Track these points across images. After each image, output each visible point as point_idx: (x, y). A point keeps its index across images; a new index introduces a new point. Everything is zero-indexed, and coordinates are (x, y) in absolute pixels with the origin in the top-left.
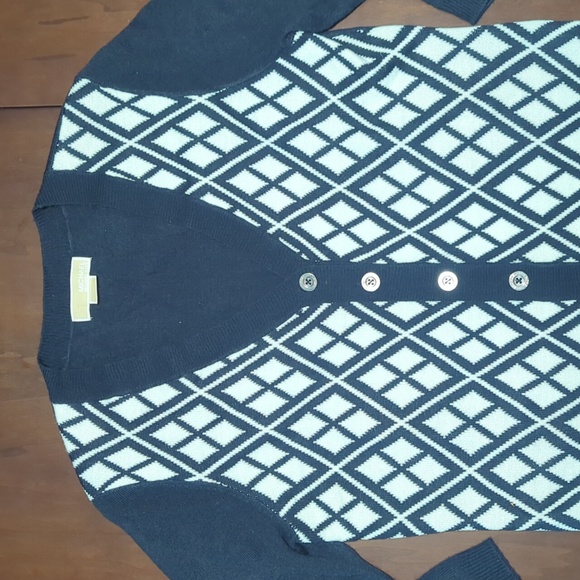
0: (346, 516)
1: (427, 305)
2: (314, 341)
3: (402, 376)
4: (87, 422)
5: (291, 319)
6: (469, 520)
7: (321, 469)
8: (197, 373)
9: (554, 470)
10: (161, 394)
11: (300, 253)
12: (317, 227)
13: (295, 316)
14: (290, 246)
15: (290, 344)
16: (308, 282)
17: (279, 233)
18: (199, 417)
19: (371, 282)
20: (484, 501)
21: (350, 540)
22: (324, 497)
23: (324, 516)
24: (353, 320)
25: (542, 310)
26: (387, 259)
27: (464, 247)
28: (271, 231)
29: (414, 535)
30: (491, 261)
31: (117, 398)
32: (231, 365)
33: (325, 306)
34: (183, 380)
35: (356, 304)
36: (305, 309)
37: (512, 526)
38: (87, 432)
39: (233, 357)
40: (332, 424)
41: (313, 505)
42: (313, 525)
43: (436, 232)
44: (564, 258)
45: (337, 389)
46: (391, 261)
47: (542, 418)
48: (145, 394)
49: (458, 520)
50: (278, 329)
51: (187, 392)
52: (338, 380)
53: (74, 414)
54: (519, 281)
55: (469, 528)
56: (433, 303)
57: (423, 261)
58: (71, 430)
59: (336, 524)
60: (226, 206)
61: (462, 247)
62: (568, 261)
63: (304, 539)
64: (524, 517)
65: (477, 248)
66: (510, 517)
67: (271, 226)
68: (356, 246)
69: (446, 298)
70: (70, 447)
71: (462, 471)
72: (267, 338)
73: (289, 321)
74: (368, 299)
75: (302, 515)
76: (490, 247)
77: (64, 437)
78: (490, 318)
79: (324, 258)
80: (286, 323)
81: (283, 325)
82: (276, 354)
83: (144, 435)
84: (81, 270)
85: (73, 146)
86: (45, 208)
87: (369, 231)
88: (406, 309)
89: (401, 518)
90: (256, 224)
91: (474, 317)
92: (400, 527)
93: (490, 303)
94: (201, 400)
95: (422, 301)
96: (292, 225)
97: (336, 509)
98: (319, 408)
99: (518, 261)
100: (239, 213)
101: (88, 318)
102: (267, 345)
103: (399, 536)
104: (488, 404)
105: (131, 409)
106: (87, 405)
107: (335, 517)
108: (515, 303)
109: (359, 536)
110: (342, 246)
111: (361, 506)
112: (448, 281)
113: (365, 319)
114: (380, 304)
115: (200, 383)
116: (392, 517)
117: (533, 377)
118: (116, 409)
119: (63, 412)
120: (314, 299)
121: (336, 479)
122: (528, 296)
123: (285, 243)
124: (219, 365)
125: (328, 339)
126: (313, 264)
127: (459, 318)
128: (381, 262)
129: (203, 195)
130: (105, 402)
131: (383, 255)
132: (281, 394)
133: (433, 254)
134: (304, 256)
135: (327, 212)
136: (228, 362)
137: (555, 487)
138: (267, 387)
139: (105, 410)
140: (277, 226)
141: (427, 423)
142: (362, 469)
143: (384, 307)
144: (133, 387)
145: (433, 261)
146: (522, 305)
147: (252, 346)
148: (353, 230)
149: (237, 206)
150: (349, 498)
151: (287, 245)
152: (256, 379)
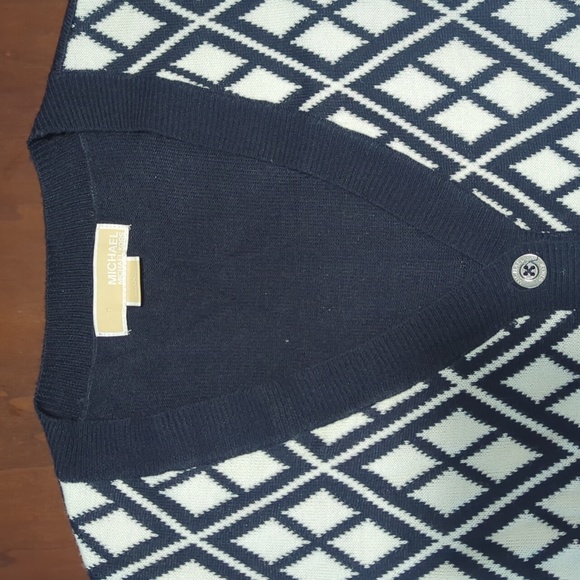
4: (120, 516)
5: (495, 339)
8: (319, 432)
10: (252, 468)
11: (513, 218)
13: (502, 334)
14: (494, 205)
15: (491, 384)
16: (528, 271)
17: (474, 180)
18: (321, 512)
28: (458, 177)
31: (173, 474)
32: (382, 421)
33: (560, 315)
34: (293, 445)
36: (521, 321)
38: (119, 532)
39: (384, 406)
40: (573, 534)
48: (227, 468)
50: (469, 357)
51: (298, 466)
53: (96, 499)
58: (91, 529)
60: (372, 131)
67: (457, 167)
70: (91, 559)
72: (447, 374)
73: (490, 342)
77: (79, 541)
79: (559, 226)
80: (484, 346)
81: (479, 350)
82: (465, 402)
83: (222, 540)
85: (101, 27)
86: (49, 136)
90: (429, 164)
94: (324, 482)
96: (499, 166)
98: (546, 504)
100: (397, 145)
101: (124, 331)
102: (448, 385)
105: (198, 493)
106: (119, 485)
115: (324, 451)
118: (175, 494)
119: (79, 497)
123: (484, 198)
124: (358, 420)
125: (567, 377)
126: (539, 239)
129: (333, 111)
130: (152, 481)
134: (520, 224)
135: (566, 142)
136: (375, 414)
138: (447, 462)
139: (152, 494)
140: (469, 167)
144: (203, 457)
147: (420, 387)
149: (394, 131)
151: (489, 201)
152: (427, 448)
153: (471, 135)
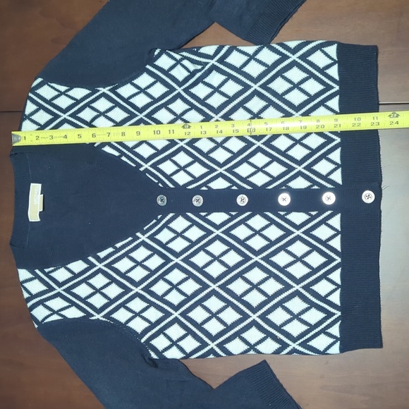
0: (180, 343)
1: (230, 215)
2: (164, 236)
3: (216, 258)
4: (36, 281)
5: (153, 223)
6: (252, 347)
7: (168, 314)
8: (99, 254)
9: (303, 317)
10: (78, 266)
11: (158, 183)
12: (168, 167)
13: (155, 221)
14: (152, 179)
15: (151, 238)
16: (162, 200)
17: (147, 170)
18: (99, 281)
19: (198, 201)
20: (263, 335)
21: (183, 358)
22: (168, 332)
23: (168, 343)
24: (188, 224)
25: (298, 217)
26: (207, 187)
27: (252, 179)
28: (142, 169)
29: (220, 356)
30: (268, 188)
31: (53, 268)
32: (118, 250)
33: (171, 215)
34: (91, 258)
35: (189, 214)
36: (159, 217)
37: (277, 352)
38: (35, 287)
39: (118, 245)
40: (174, 287)
41: (162, 336)
42: (160, 348)
43: (236, 170)
44: (311, 186)
45: (177, 266)
46: (209, 188)
47: (298, 285)
48: (69, 266)
49: (246, 347)
50: (145, 228)
51: (92, 265)
52: (178, 261)
53: (29, 275)
54: (284, 199)
55: (252, 352)
56: (234, 213)
57: (229, 188)
58: (26, 285)
59: (174, 348)
60: (116, 154)
61: (251, 179)
62: (314, 188)
63: (154, 356)
64: (285, 346)
65: (260, 180)
66: (276, 346)
67: (142, 166)
68: (190, 179)
69: (241, 210)
70: (26, 295)
71: (249, 317)
72: (138, 234)
73: (151, 224)
74: (196, 211)
75: (154, 342)
76: (268, 179)
77: (23, 291)
78: (267, 222)
79: (171, 186)
81: (148, 226)
82: (144, 244)
83: (67, 290)
84: (36, 192)
85: (33, 117)
86: (16, 154)
87: (197, 170)
88: (218, 217)
89: (212, 345)
90: (133, 165)
91: (258, 222)
92: (212, 351)
93: (267, 213)
94: (100, 271)
95: (227, 212)
96: (154, 166)
97: (175, 339)
98: (167, 277)
99: (284, 188)
100: (124, 158)
101: (39, 220)
102: (138, 238)
103: (212, 356)
104: (265, 275)
105: (61, 274)
106: (37, 271)
107: (174, 343)
108: (282, 213)
109: (188, 356)
110: (181, 179)
111: (189, 338)
112: (242, 200)
113: (194, 223)
114: (203, 214)
115: (100, 260)
116: (207, 345)
117: (292, 259)
118: (53, 275)
119: (24, 274)
120: (164, 211)
121: (176, 320)
122: (289, 209)
123: (149, 176)
124: (110, 250)
125: (173, 235)
126: (165, 190)
127: (249, 222)
128: (204, 188)
129: (104, 146)
130: (47, 270)
131: (205, 184)
132: (146, 268)
133: (234, 183)
134: (160, 185)
135: (174, 158)
136: (115, 248)
137: (305, 328)
138: (138, 264)
139: (47, 275)
140: (146, 166)
141: (230, 287)
142: (190, 315)
143: (205, 216)
144: (63, 262)
145: (234, 188)
146: (286, 214)
147: (130, 239)
148: (188, 169)
149: (123, 154)
150: (183, 332)
151: (151, 177)
152: (132, 259)
153: (146, 156)
